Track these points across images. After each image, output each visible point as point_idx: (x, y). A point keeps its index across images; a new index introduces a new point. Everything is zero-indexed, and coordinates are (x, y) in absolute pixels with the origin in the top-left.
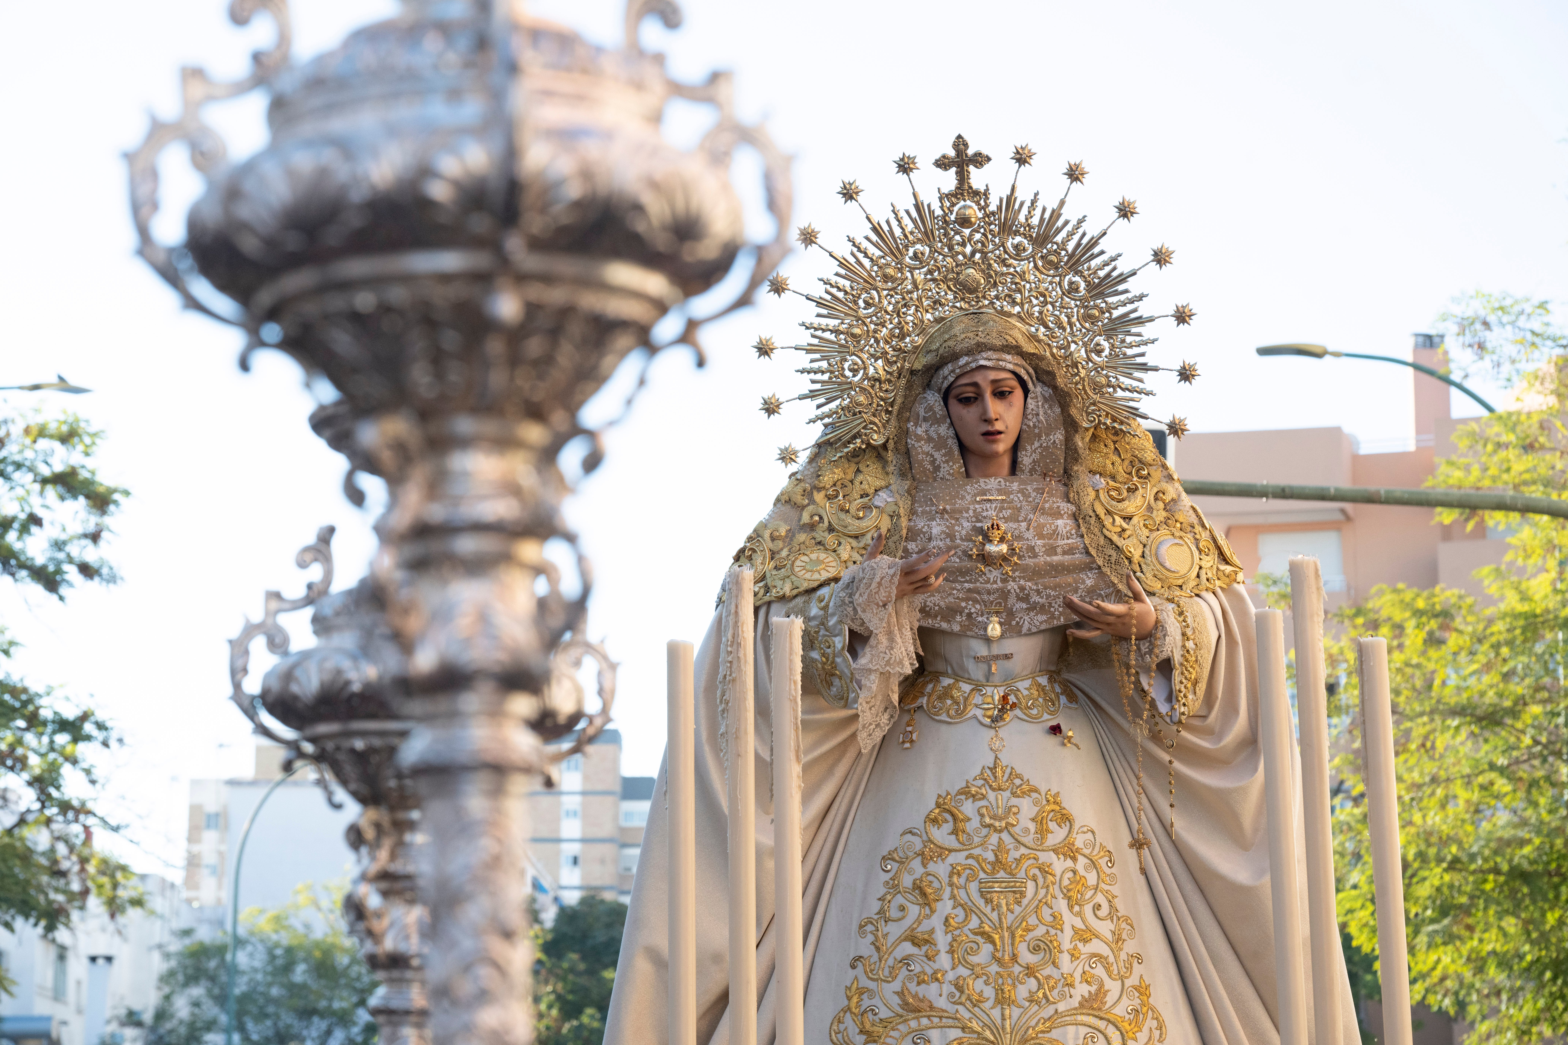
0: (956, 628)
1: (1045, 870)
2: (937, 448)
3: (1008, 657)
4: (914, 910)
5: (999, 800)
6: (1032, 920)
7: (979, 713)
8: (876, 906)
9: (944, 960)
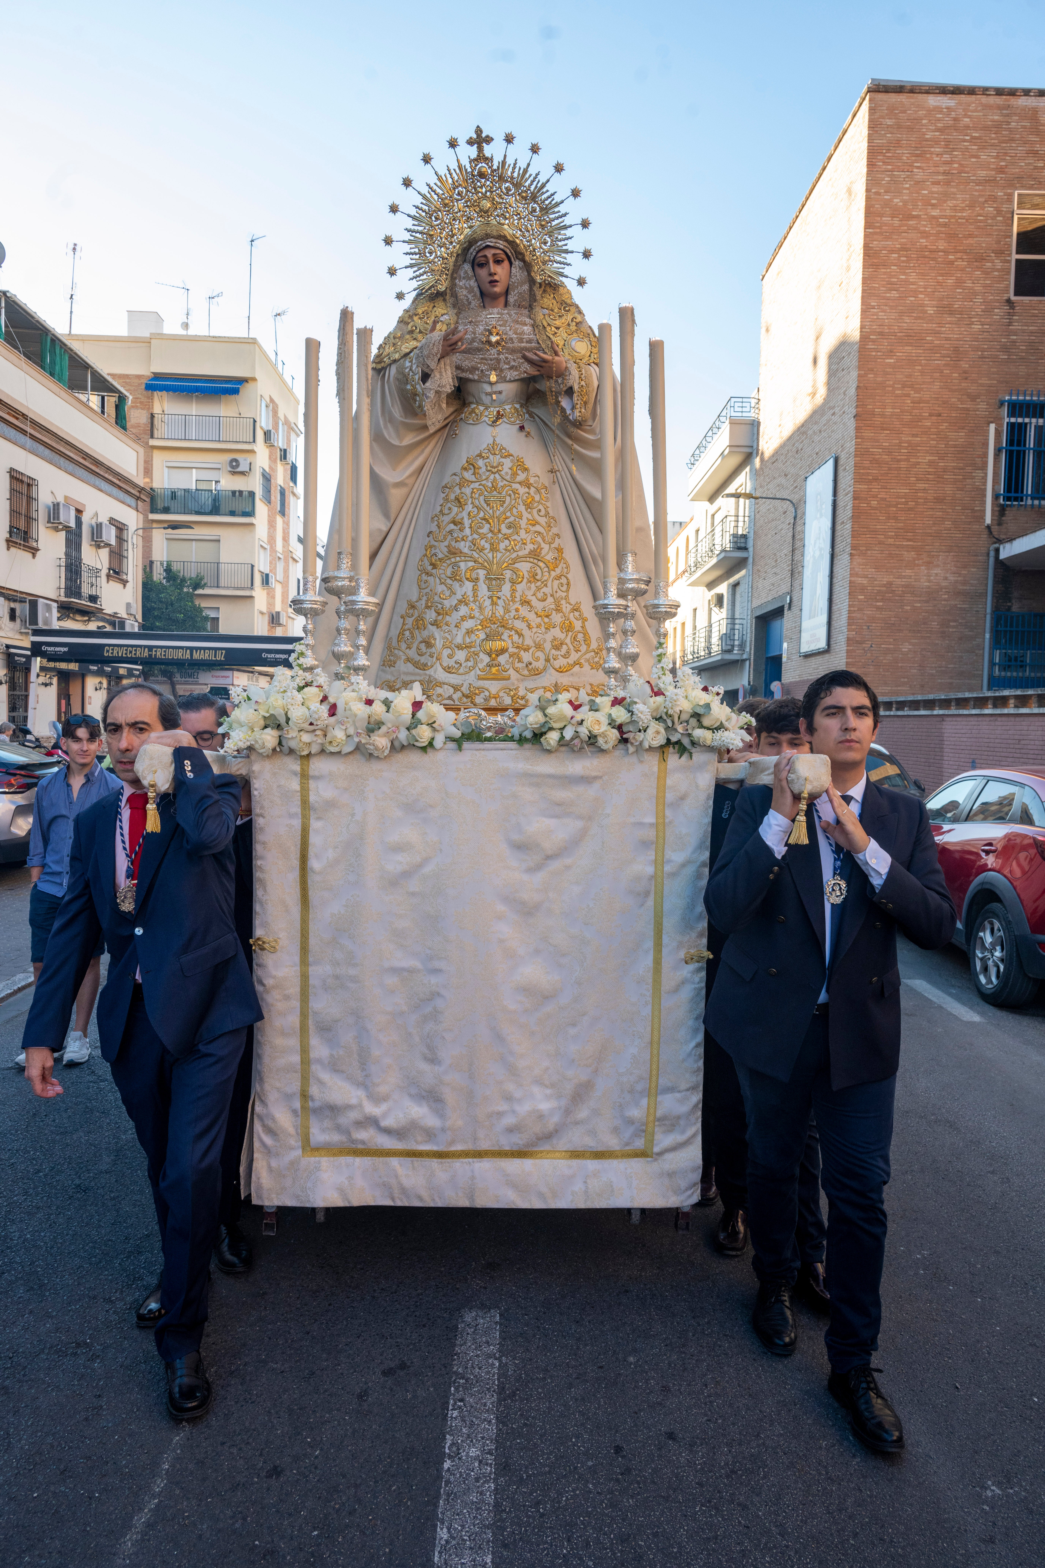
0: (476, 377)
1: (515, 492)
2: (469, 292)
3: (500, 392)
4: (455, 510)
5: (495, 460)
6: (508, 514)
7: (487, 419)
8: (439, 509)
9: (467, 531)
